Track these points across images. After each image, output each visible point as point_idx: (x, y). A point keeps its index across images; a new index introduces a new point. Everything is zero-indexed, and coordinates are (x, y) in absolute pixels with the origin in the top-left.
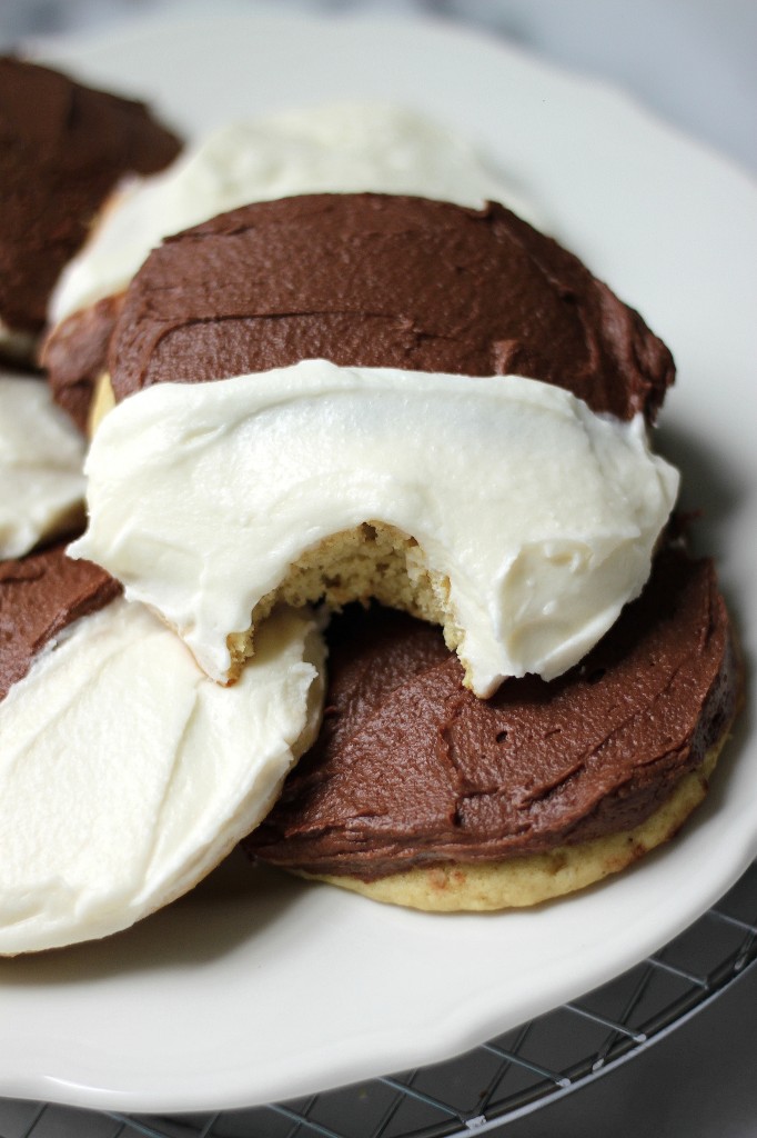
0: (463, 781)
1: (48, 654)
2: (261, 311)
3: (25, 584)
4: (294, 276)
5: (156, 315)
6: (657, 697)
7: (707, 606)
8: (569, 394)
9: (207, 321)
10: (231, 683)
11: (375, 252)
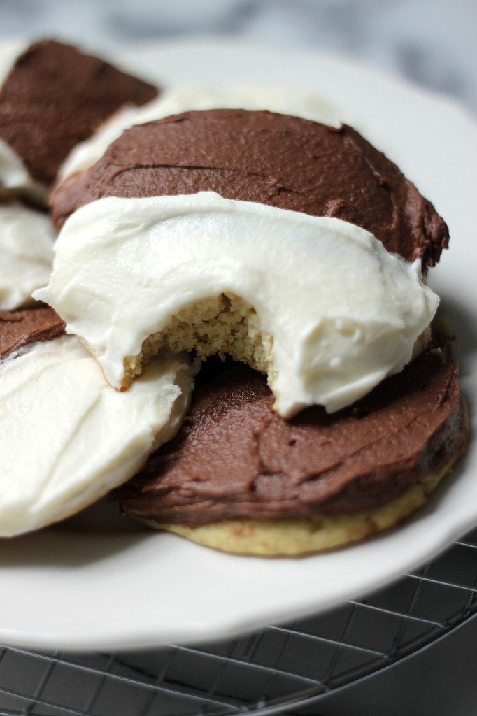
0: (261, 465)
1: (10, 360)
2: (181, 163)
3: (9, 323)
4: (208, 147)
5: (117, 162)
6: (400, 430)
7: (446, 384)
8: (371, 234)
9: (147, 167)
10: (124, 389)
11: (263, 140)
